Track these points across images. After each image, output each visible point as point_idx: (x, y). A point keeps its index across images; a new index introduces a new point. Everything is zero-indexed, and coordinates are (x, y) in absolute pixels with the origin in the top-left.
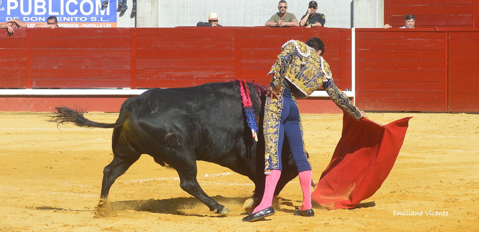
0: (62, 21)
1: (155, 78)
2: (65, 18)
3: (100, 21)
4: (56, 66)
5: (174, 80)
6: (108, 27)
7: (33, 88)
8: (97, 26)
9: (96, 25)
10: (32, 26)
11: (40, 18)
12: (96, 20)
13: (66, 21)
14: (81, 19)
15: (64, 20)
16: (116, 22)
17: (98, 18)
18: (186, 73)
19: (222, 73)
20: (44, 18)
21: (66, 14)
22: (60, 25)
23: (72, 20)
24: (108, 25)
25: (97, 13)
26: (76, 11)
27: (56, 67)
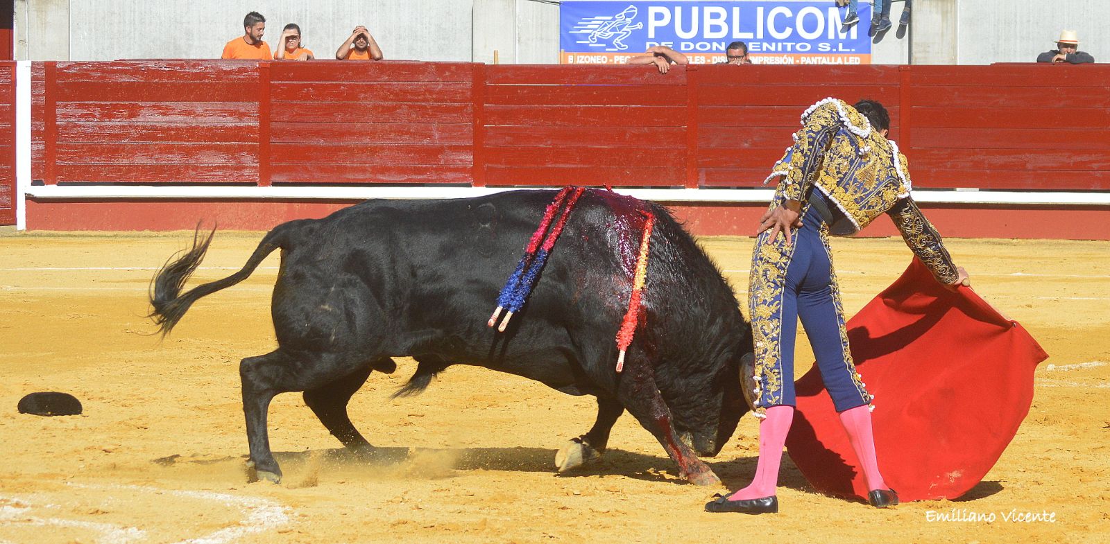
0: (760, 50)
1: (949, 166)
2: (765, 45)
3: (838, 52)
4: (747, 143)
5: (988, 171)
6: (853, 63)
7: (701, 188)
8: (831, 61)
9: (828, 58)
10: (699, 60)
11: (715, 45)
12: (829, 49)
13: (768, 52)
14: (798, 47)
15: (764, 49)
16: (870, 53)
17: (834, 44)
18: (1011, 159)
19: (1085, 158)
20: (723, 44)
21: (768, 38)
22: (756, 60)
23: (780, 49)
24: (854, 60)
25: (831, 36)
26: (789, 31)
27: (746, 145)
